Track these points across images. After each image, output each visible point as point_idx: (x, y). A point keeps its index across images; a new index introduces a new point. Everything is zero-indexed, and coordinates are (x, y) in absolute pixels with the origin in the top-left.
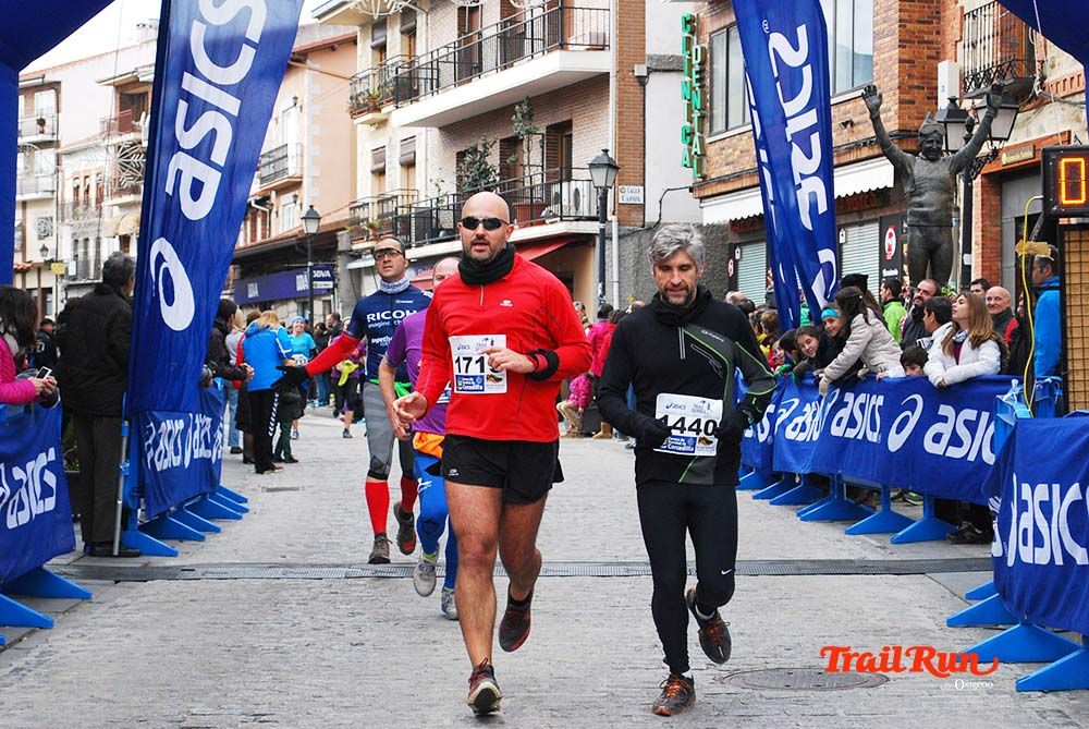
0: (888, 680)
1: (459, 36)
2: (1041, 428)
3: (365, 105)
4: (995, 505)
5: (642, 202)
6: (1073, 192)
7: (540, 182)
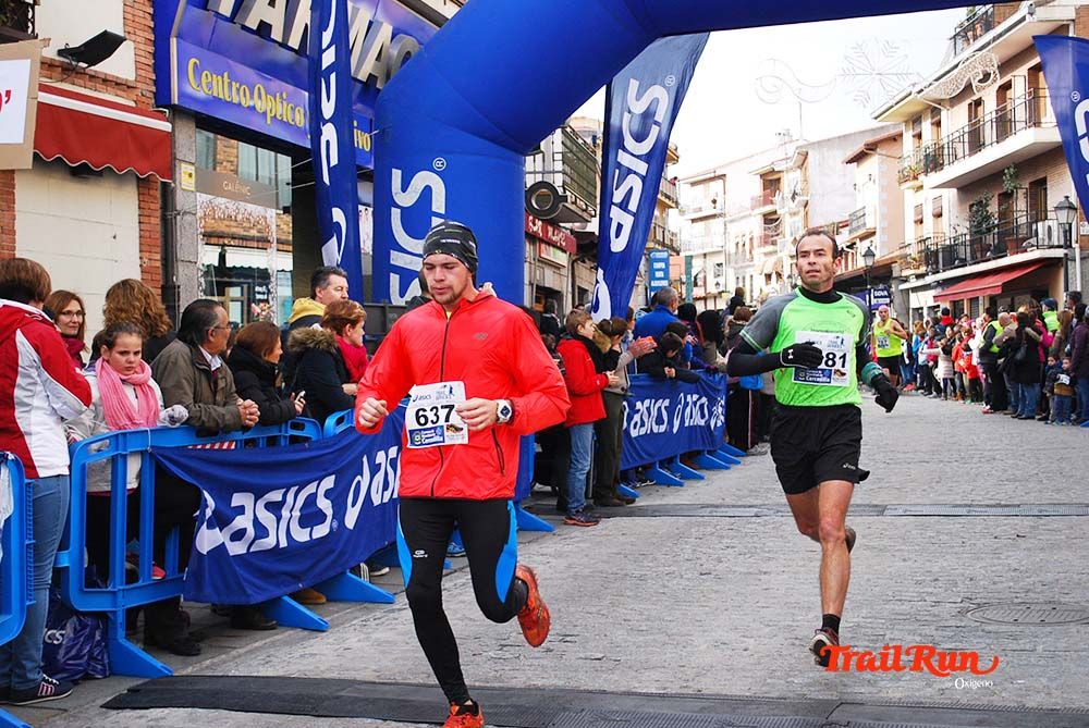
1: (968, 122)
3: (908, 176)
7: (1024, 222)
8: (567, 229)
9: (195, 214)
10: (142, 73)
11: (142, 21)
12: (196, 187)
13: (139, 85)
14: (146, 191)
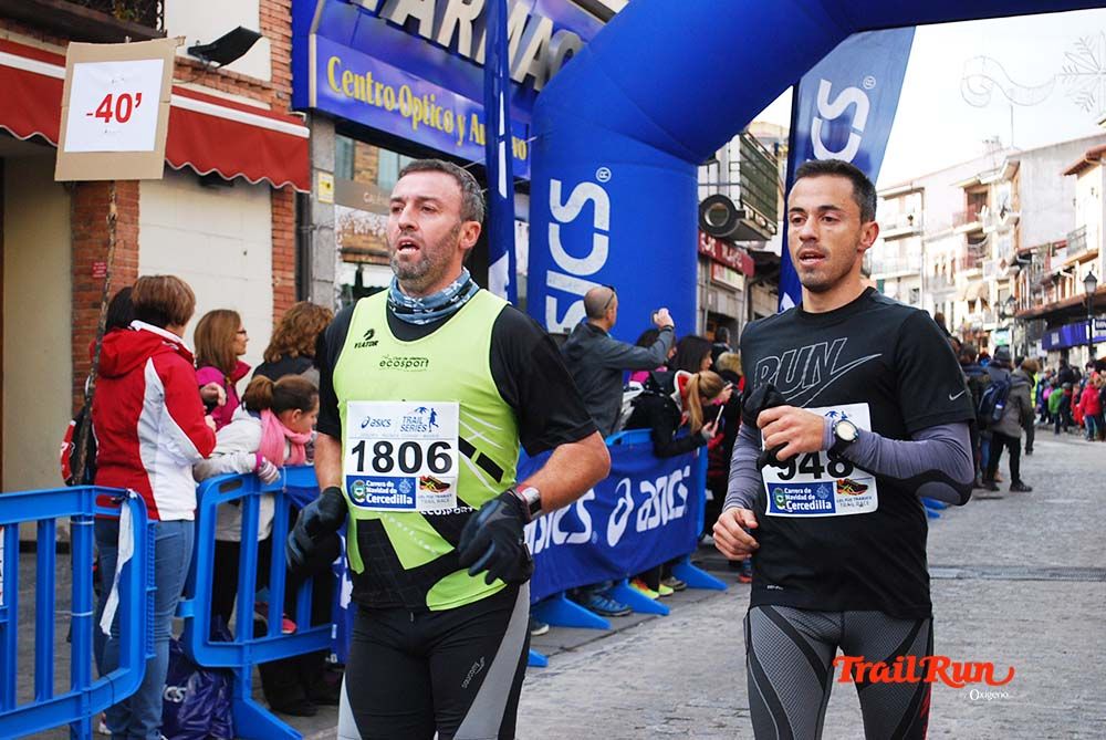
8: (742, 248)
9: (332, 229)
10: (278, 73)
11: (280, 16)
12: (335, 199)
13: (274, 86)
14: (280, 203)
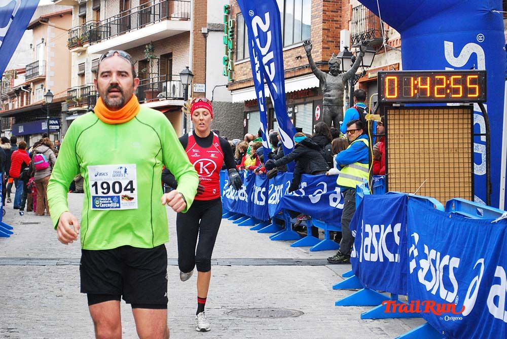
0: (303, 313)
1: (120, 12)
2: (375, 199)
3: (74, 43)
4: (354, 234)
5: (204, 91)
6: (391, 92)
7: (157, 81)
